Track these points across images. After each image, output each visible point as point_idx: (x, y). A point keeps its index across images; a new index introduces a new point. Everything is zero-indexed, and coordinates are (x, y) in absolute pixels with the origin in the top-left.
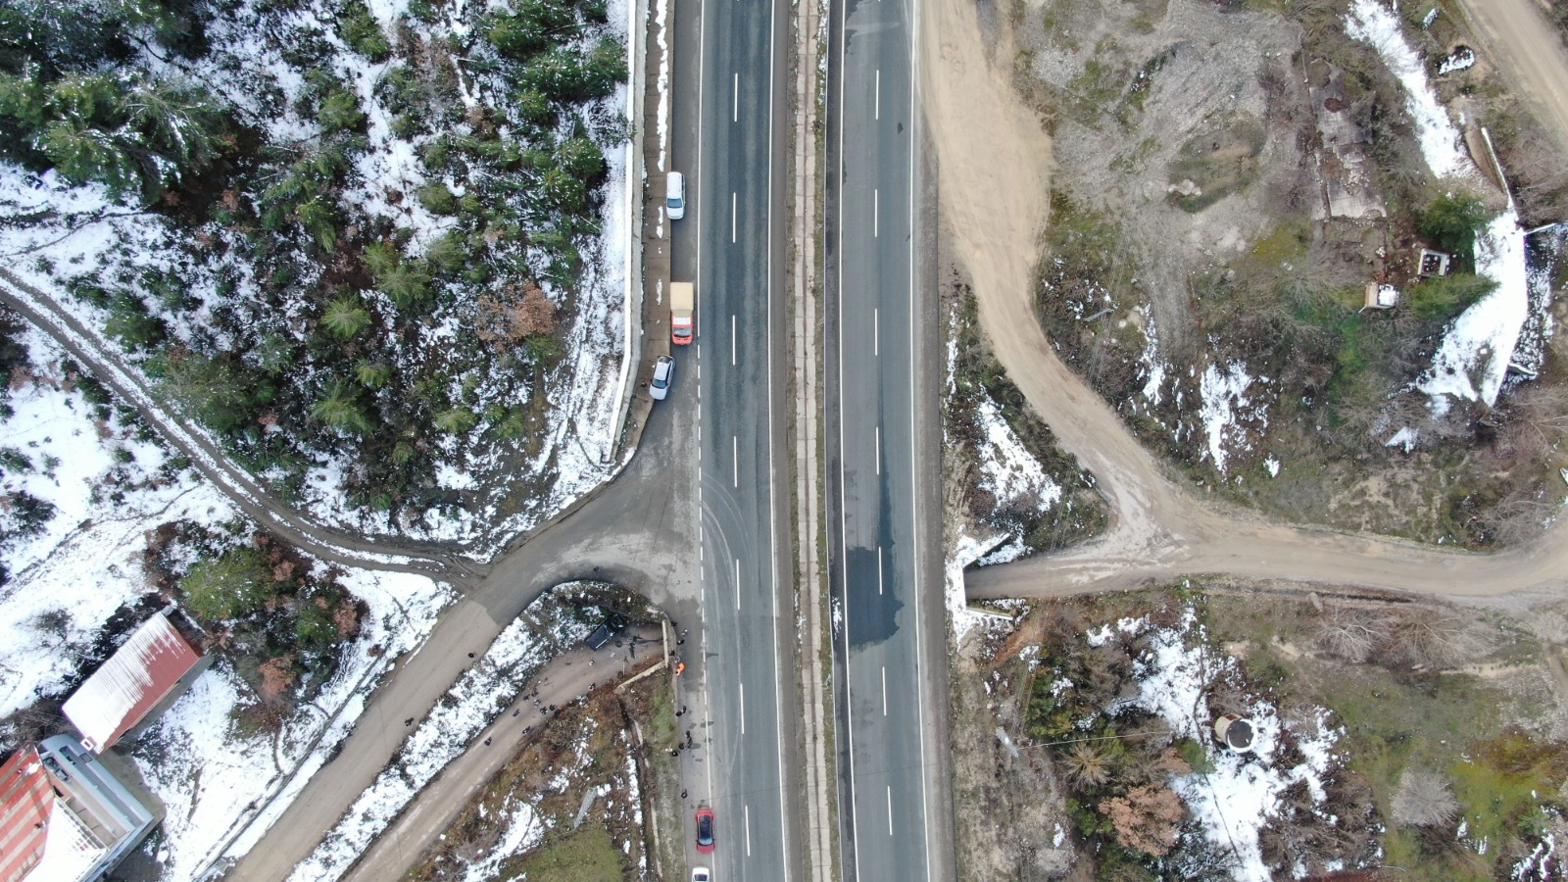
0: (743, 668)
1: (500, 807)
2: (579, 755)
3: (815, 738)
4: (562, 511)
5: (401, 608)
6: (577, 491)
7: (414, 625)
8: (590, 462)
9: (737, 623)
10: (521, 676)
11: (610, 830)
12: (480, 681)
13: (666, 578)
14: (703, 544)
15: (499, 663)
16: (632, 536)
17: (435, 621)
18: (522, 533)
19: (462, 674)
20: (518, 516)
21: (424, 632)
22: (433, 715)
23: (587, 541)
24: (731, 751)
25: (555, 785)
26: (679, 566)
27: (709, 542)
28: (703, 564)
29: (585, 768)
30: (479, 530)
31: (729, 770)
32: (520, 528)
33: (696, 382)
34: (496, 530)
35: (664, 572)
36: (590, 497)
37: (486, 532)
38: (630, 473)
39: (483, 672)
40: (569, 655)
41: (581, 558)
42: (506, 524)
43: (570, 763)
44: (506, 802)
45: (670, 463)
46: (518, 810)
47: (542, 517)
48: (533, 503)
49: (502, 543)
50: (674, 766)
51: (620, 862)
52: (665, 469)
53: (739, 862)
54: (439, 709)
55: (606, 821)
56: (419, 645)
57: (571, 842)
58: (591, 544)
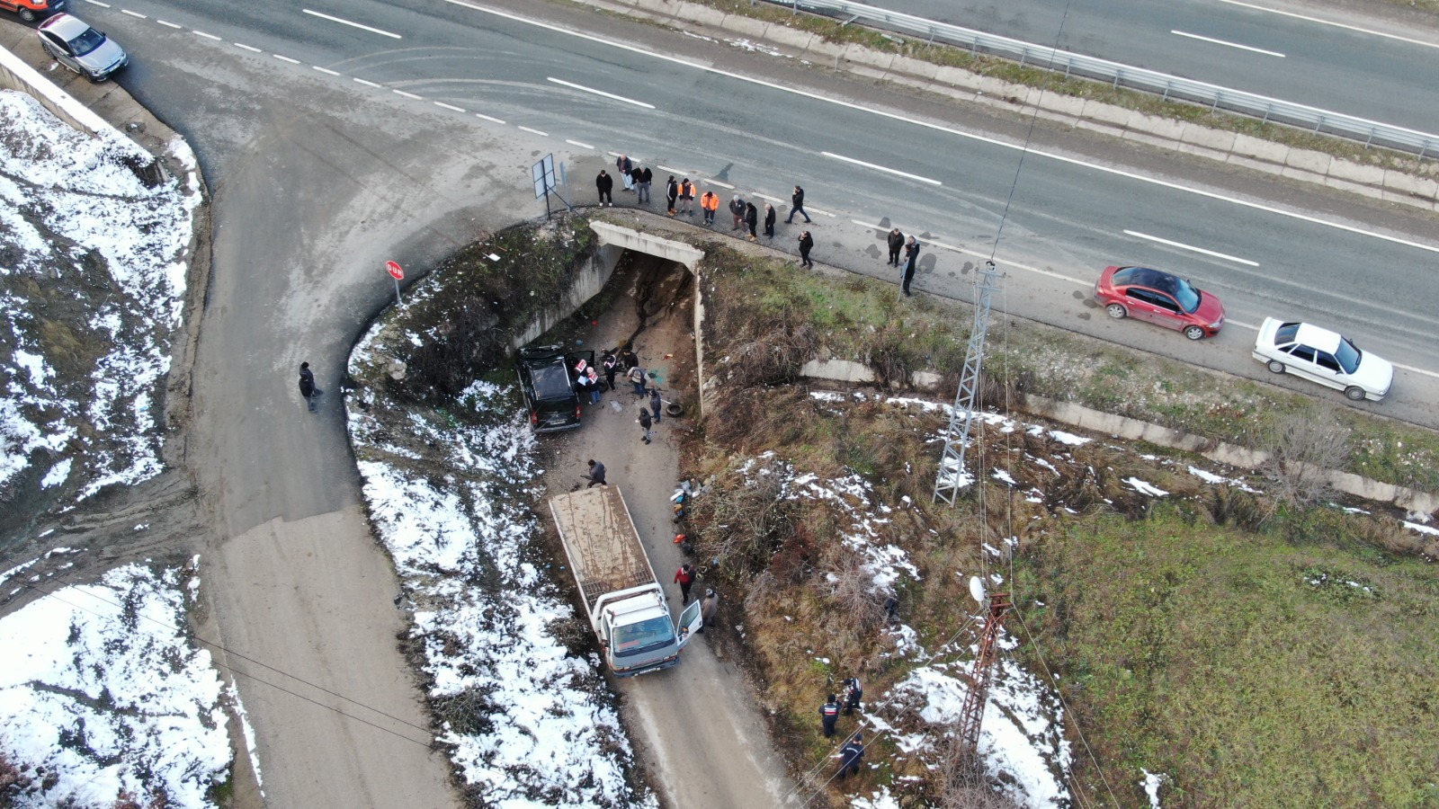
0: (788, 140)
1: (889, 745)
2: (829, 494)
3: (1013, 101)
4: (187, 297)
5: (80, 696)
6: (168, 253)
7: (167, 702)
8: (130, 200)
9: (676, 118)
10: (528, 567)
11: (1082, 505)
12: (466, 620)
13: (497, 184)
14: (472, 111)
15: (448, 560)
16: (356, 202)
17: (204, 656)
18: (161, 381)
19: (410, 647)
20: (113, 359)
21: (209, 699)
22: (473, 775)
23: (296, 275)
24: (972, 213)
25: (885, 580)
26: (485, 157)
27: (471, 102)
28: (515, 122)
29: (875, 498)
30: (60, 424)
31: (1019, 231)
32: (147, 376)
33: (151, 22)
34: (97, 409)
35: (480, 182)
36: (203, 238)
37: (81, 419)
38: (217, 161)
39: (444, 603)
40: (551, 479)
41: (325, 297)
42: (106, 388)
43: (839, 521)
44: (880, 724)
45: (262, 99)
46: (923, 701)
47: (160, 335)
48: (113, 322)
49: (145, 422)
50: (959, 315)
51: (1190, 519)
52: (265, 111)
53: (1269, 285)
54: (468, 748)
55: (1051, 503)
56: (234, 727)
57: (1085, 612)
58: (308, 272)
